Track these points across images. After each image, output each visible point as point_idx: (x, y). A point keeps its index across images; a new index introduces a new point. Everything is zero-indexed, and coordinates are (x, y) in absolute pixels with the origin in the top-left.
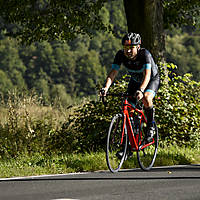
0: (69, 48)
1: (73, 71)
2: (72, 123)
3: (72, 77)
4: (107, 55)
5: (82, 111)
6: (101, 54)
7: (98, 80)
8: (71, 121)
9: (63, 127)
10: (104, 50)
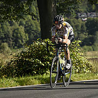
0: (9, 24)
1: (11, 36)
2: (12, 62)
3: (11, 39)
4: (28, 28)
5: (17, 56)
6: (25, 27)
7: (24, 40)
8: (12, 61)
9: (8, 64)
10: (27, 26)
